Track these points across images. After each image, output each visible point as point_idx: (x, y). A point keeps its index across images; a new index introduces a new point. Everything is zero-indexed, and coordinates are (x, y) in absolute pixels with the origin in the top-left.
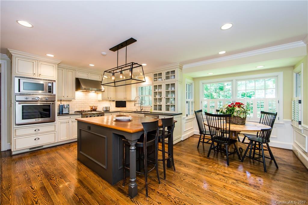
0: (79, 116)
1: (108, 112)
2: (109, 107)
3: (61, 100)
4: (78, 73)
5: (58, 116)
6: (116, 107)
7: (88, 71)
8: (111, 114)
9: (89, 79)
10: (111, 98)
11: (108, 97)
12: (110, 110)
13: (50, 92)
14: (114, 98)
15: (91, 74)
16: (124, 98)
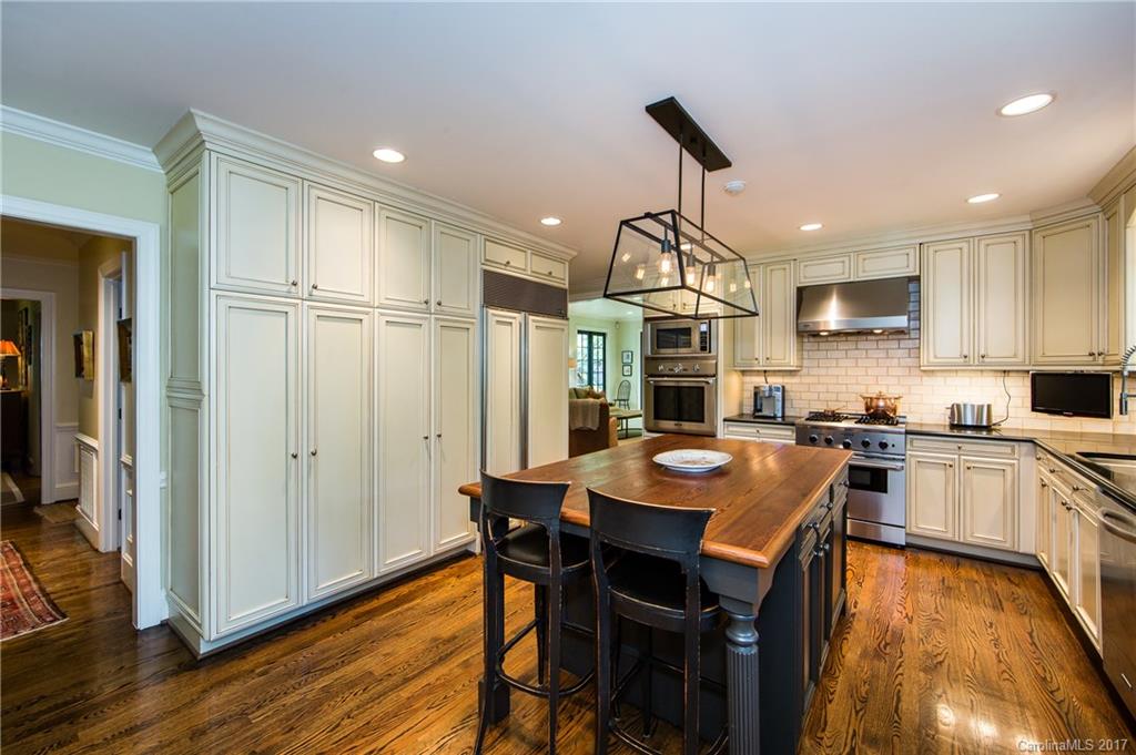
0: (789, 433)
1: (984, 434)
2: (989, 406)
3: (765, 371)
4: (806, 266)
5: (725, 420)
6: (1033, 410)
7: (845, 250)
8: (959, 448)
9: (852, 280)
10: (983, 357)
11: (965, 353)
12: (1003, 425)
13: (703, 349)
14: (1015, 356)
15: (861, 257)
16: (1092, 354)
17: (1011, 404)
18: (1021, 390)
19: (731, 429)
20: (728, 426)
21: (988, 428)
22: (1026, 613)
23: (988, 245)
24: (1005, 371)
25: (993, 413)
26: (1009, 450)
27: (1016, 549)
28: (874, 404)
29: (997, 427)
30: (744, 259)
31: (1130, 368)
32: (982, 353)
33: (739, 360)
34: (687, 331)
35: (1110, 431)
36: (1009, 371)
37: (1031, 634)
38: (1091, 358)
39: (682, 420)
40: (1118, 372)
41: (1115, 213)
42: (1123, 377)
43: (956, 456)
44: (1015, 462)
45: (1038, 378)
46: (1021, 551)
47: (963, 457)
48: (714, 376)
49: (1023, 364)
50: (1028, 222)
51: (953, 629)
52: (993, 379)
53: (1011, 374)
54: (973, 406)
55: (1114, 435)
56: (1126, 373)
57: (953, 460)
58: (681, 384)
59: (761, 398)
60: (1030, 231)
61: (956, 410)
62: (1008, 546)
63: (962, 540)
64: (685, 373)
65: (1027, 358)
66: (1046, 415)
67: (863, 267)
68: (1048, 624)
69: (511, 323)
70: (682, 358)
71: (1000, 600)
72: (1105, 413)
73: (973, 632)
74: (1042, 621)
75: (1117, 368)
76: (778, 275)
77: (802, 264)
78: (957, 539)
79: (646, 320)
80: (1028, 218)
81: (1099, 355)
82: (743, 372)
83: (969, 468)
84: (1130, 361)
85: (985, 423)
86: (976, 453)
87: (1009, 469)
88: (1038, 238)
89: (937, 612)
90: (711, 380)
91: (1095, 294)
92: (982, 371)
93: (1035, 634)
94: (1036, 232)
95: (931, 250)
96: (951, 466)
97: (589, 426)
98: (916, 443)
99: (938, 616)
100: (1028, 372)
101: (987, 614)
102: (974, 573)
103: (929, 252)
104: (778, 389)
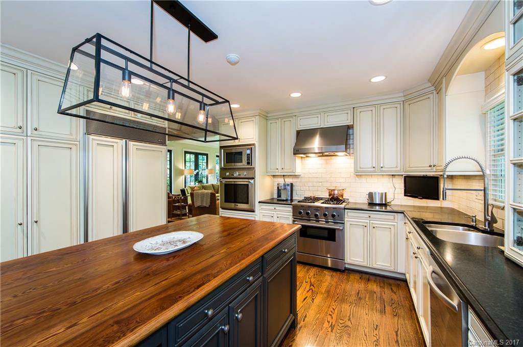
1: (384, 209)
5: (259, 202)
6: (405, 195)
7: (318, 111)
8: (370, 217)
9: (322, 127)
10: (382, 168)
11: (374, 166)
12: (392, 203)
13: (248, 163)
14: (397, 167)
15: (326, 115)
16: (430, 166)
17: (395, 192)
18: (400, 185)
19: (262, 207)
20: (261, 205)
21: (385, 205)
22: (396, 315)
23: (384, 109)
24: (393, 175)
25: (388, 197)
26: (392, 217)
27: (396, 271)
28: (332, 193)
29: (390, 204)
30: (228, 102)
31: (447, 173)
32: (382, 165)
33: (269, 170)
34: (241, 153)
35: (440, 206)
36: (395, 175)
37: (397, 332)
38: (430, 168)
39: (237, 203)
40: (441, 175)
41: (441, 89)
42: (444, 178)
43: (368, 221)
44: (396, 224)
45: (407, 178)
46: (398, 272)
47: (371, 221)
48: (253, 178)
49: (399, 171)
50: (401, 97)
51: (355, 333)
52: (388, 179)
53: (396, 177)
54: (379, 193)
55: (441, 208)
56: (445, 176)
57: (367, 222)
58: (237, 183)
59: (280, 190)
60: (403, 101)
61: (371, 195)
62: (392, 269)
63: (371, 266)
64: (239, 176)
65: (402, 169)
66: (411, 198)
67: (327, 120)
68: (407, 322)
69: (113, 146)
70: (238, 168)
71: (385, 305)
72: (436, 198)
73: (366, 335)
74: (404, 320)
75: (441, 173)
76: (287, 123)
77: (299, 118)
78: (368, 266)
79: (221, 147)
80: (402, 95)
81: (434, 166)
82: (274, 176)
83: (374, 228)
84: (447, 170)
85: (384, 203)
86: (379, 219)
87: (392, 228)
88: (406, 105)
89: (349, 320)
90: (252, 181)
91: (432, 135)
92: (383, 175)
93: (399, 333)
94: (406, 102)
95: (358, 111)
96: (366, 226)
97: (205, 205)
98: (349, 214)
99: (349, 323)
100: (402, 175)
101: (376, 317)
102: (375, 286)
103: (357, 112)
104: (288, 185)
